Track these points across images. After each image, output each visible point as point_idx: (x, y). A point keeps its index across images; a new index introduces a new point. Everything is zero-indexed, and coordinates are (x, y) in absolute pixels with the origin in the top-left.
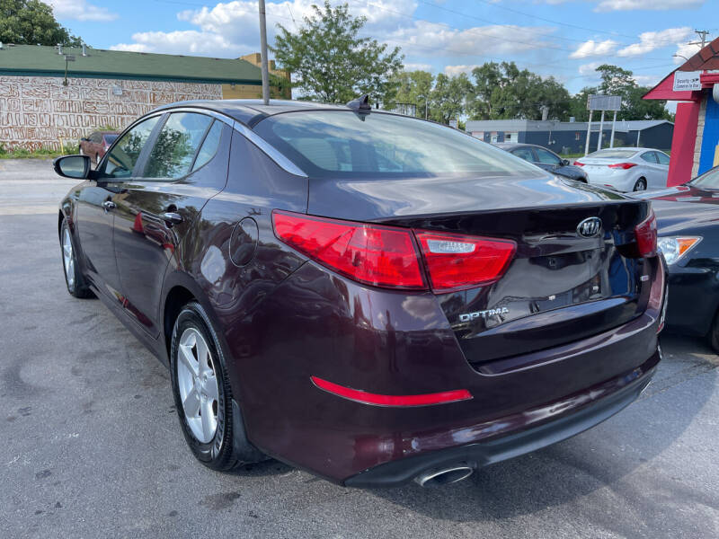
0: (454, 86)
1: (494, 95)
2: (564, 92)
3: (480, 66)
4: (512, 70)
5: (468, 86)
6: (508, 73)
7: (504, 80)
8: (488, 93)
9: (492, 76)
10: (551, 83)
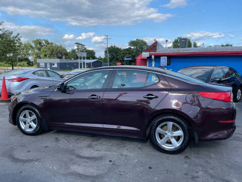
0: (26, 46)
1: (42, 50)
2: (66, 50)
3: (35, 40)
4: (47, 42)
5: (31, 46)
6: (46, 43)
7: (45, 45)
8: (39, 49)
9: (40, 43)
10: (61, 47)
